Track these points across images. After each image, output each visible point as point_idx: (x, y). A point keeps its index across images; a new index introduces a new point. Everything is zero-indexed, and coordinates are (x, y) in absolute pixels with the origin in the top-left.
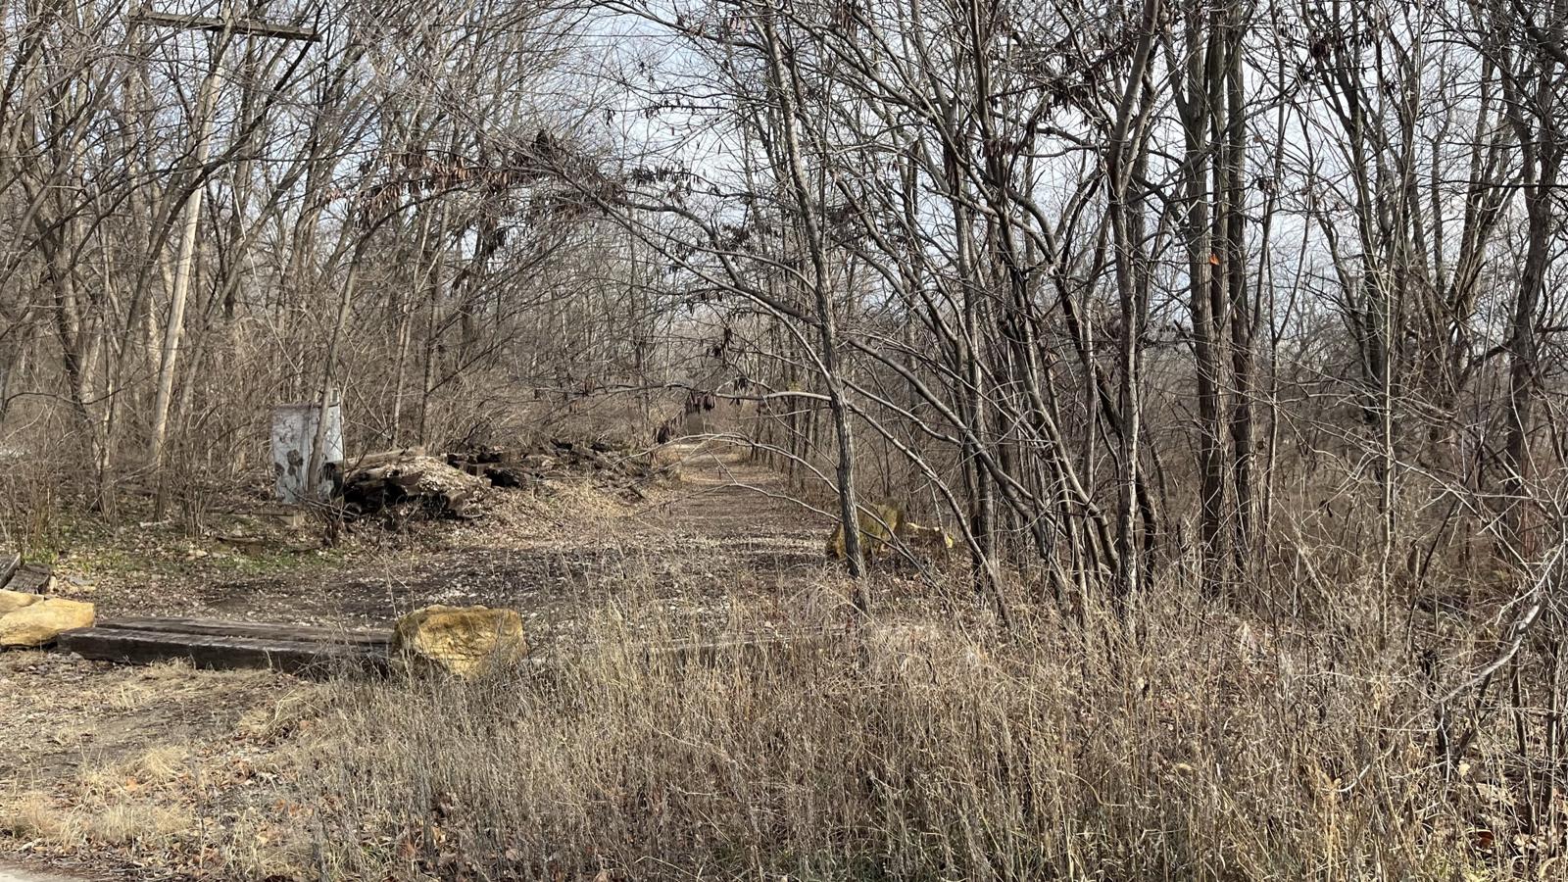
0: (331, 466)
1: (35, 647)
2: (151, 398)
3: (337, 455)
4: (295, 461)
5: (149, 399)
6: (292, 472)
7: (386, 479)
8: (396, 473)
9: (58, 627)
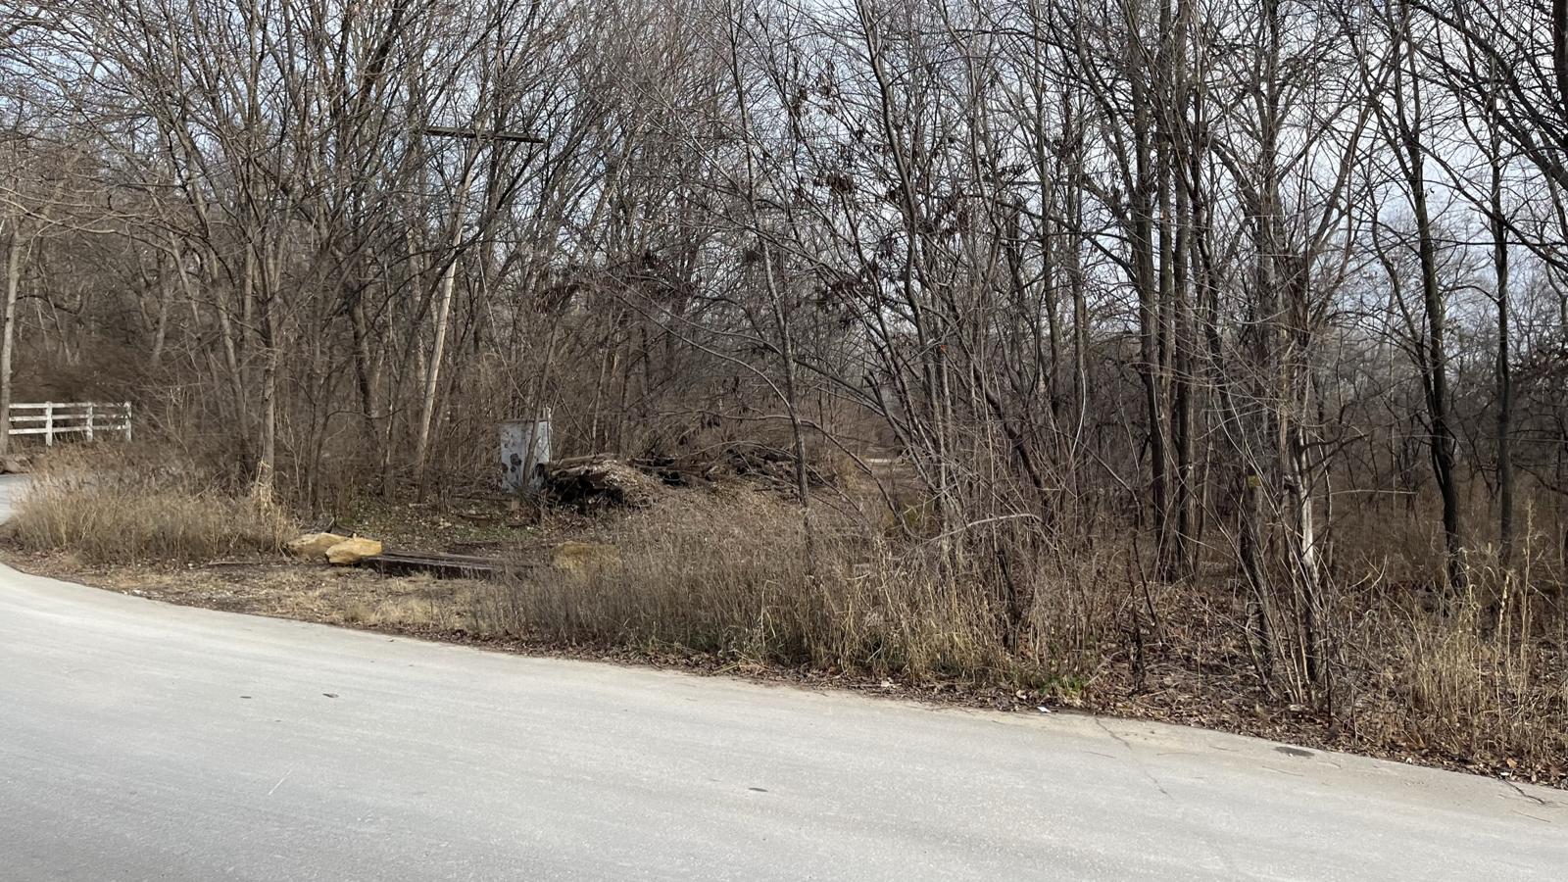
0: (541, 466)
1: (348, 565)
2: (419, 415)
3: (546, 459)
4: (515, 460)
5: (417, 414)
6: (513, 470)
7: (580, 477)
8: (588, 472)
9: (362, 553)
